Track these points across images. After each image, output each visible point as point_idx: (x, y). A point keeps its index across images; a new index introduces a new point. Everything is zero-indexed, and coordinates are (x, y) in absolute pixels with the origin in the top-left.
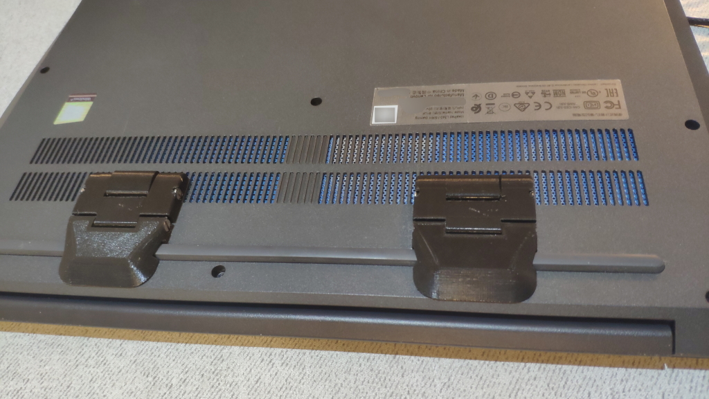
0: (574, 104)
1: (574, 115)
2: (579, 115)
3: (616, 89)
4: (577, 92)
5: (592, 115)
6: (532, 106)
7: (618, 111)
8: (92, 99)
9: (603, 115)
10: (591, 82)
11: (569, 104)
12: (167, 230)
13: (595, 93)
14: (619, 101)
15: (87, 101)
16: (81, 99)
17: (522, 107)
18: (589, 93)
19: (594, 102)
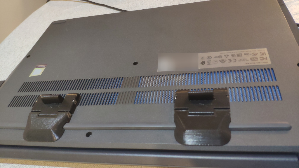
0: (246, 59)
1: (246, 64)
2: (248, 63)
3: (265, 52)
4: (248, 54)
5: (254, 63)
6: (228, 61)
7: (266, 61)
8: (45, 67)
9: (259, 63)
10: (254, 50)
11: (244, 59)
12: (69, 117)
13: (255, 54)
14: (266, 57)
15: (43, 67)
16: (41, 67)
17: (223, 61)
18: (253, 54)
19: (255, 58)
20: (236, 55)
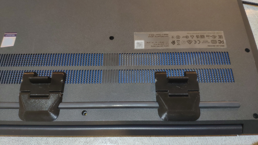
0: (208, 41)
2: (210, 46)
3: (222, 35)
4: (209, 36)
5: (214, 46)
6: (193, 42)
7: (223, 45)
9: (218, 46)
10: (213, 32)
13: (215, 37)
14: (223, 40)
15: (13, 36)
17: (190, 42)
18: (213, 37)
19: (214, 40)
20: (200, 36)
